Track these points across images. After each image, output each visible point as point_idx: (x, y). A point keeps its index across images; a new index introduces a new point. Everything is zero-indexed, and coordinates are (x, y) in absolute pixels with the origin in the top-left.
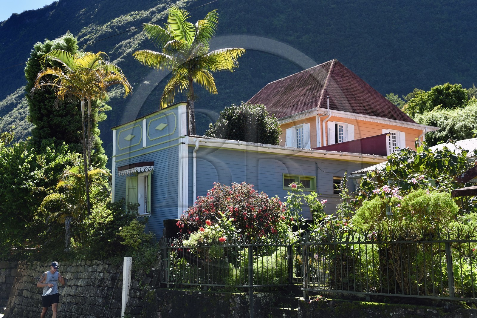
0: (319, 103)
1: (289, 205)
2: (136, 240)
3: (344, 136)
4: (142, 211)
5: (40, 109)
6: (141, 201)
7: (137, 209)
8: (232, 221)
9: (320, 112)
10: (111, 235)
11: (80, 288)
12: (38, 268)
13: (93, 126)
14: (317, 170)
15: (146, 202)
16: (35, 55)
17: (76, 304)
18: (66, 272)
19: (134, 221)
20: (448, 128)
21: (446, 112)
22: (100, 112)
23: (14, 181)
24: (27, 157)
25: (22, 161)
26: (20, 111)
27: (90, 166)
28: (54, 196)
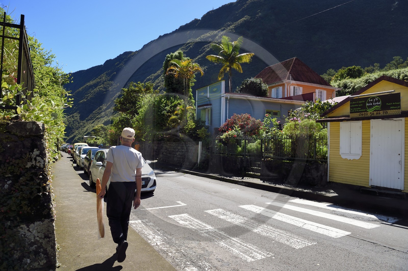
0: (287, 77)
1: (265, 123)
2: (204, 135)
3: (298, 92)
4: (207, 124)
5: (168, 81)
6: (207, 120)
7: (205, 123)
8: (240, 129)
9: (286, 82)
10: (194, 133)
11: (183, 152)
12: (169, 144)
13: (189, 88)
14: (281, 108)
15: (209, 120)
16: (167, 59)
17: (182, 158)
18: (179, 146)
19: (203, 128)
20: (352, 87)
21: (352, 80)
22: (192, 82)
23: (159, 111)
24: (164, 101)
25: (162, 103)
26: (162, 78)
27: (187, 105)
28: (173, 117)
